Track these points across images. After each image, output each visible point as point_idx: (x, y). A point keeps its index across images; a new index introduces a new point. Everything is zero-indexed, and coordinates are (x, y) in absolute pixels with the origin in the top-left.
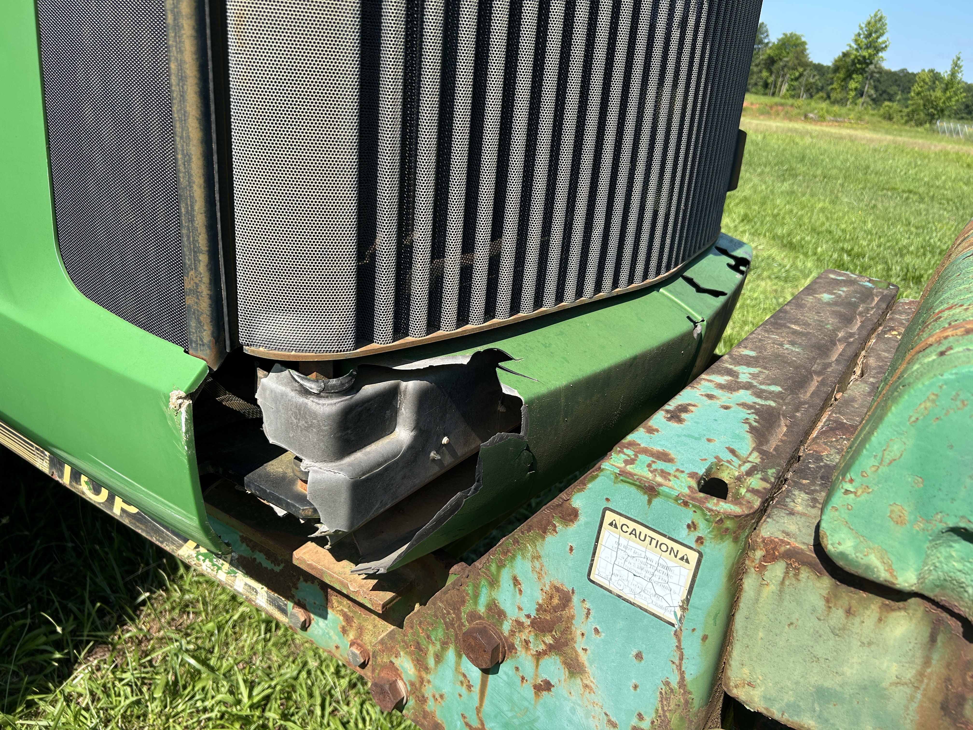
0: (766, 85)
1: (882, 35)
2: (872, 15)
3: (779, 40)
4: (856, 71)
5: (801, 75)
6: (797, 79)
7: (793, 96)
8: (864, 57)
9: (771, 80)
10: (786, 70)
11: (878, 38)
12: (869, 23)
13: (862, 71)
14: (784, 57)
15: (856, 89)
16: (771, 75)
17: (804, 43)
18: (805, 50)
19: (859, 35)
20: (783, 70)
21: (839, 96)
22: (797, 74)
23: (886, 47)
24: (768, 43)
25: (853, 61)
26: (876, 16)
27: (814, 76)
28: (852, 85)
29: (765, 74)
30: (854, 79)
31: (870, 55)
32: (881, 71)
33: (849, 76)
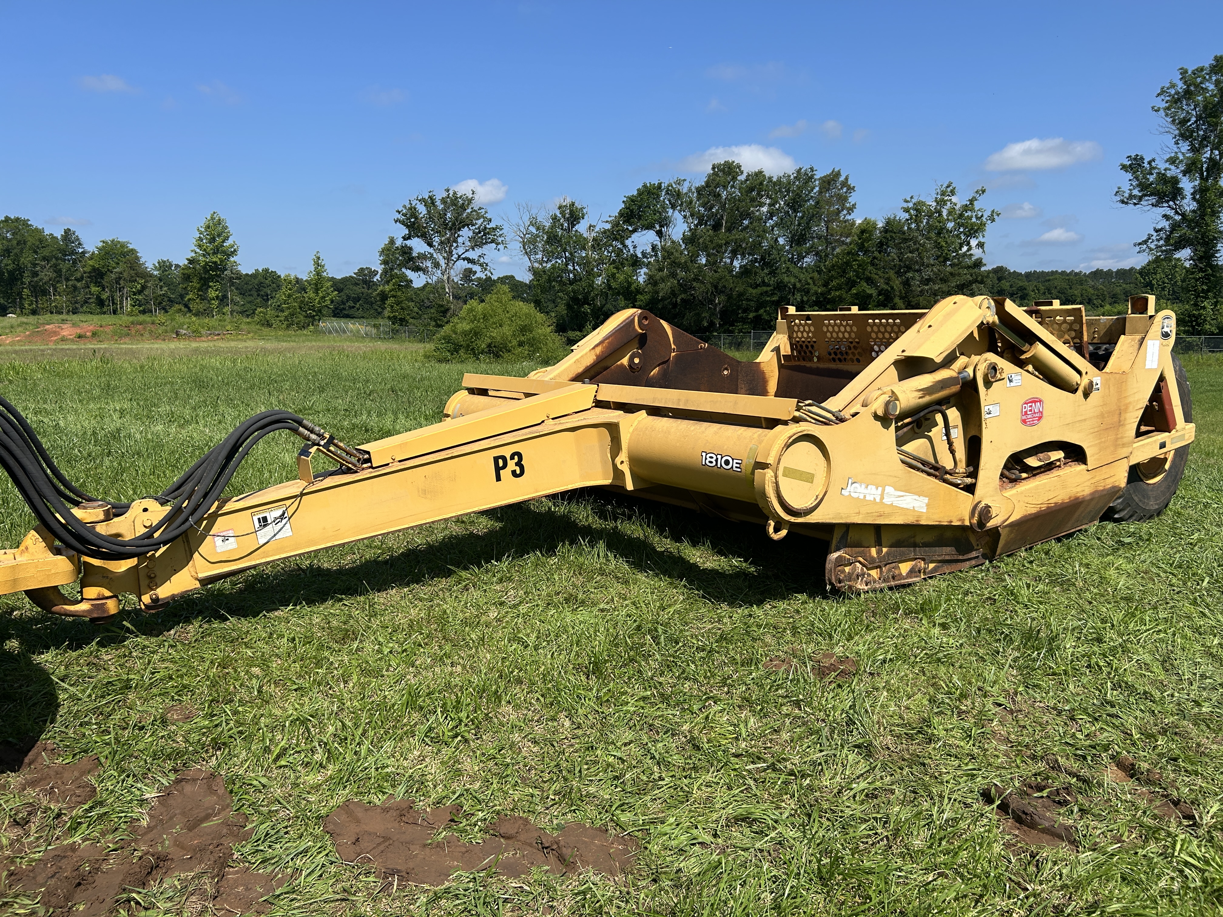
0: (101, 303)
1: (227, 238)
2: (209, 218)
3: (100, 249)
4: (212, 278)
5: (144, 287)
6: (140, 292)
7: (144, 312)
8: (215, 263)
9: (104, 296)
10: (122, 282)
11: (223, 242)
12: (208, 227)
13: (217, 278)
14: (114, 268)
15: (217, 297)
16: (104, 289)
17: (133, 251)
18: (138, 258)
19: (201, 239)
20: (117, 283)
21: (201, 307)
22: (139, 286)
23: (235, 250)
24: (84, 253)
25: (204, 267)
26: (212, 219)
27: (161, 287)
28: (212, 293)
29: (94, 289)
30: (210, 287)
31: (222, 261)
32: (239, 276)
33: (205, 284)
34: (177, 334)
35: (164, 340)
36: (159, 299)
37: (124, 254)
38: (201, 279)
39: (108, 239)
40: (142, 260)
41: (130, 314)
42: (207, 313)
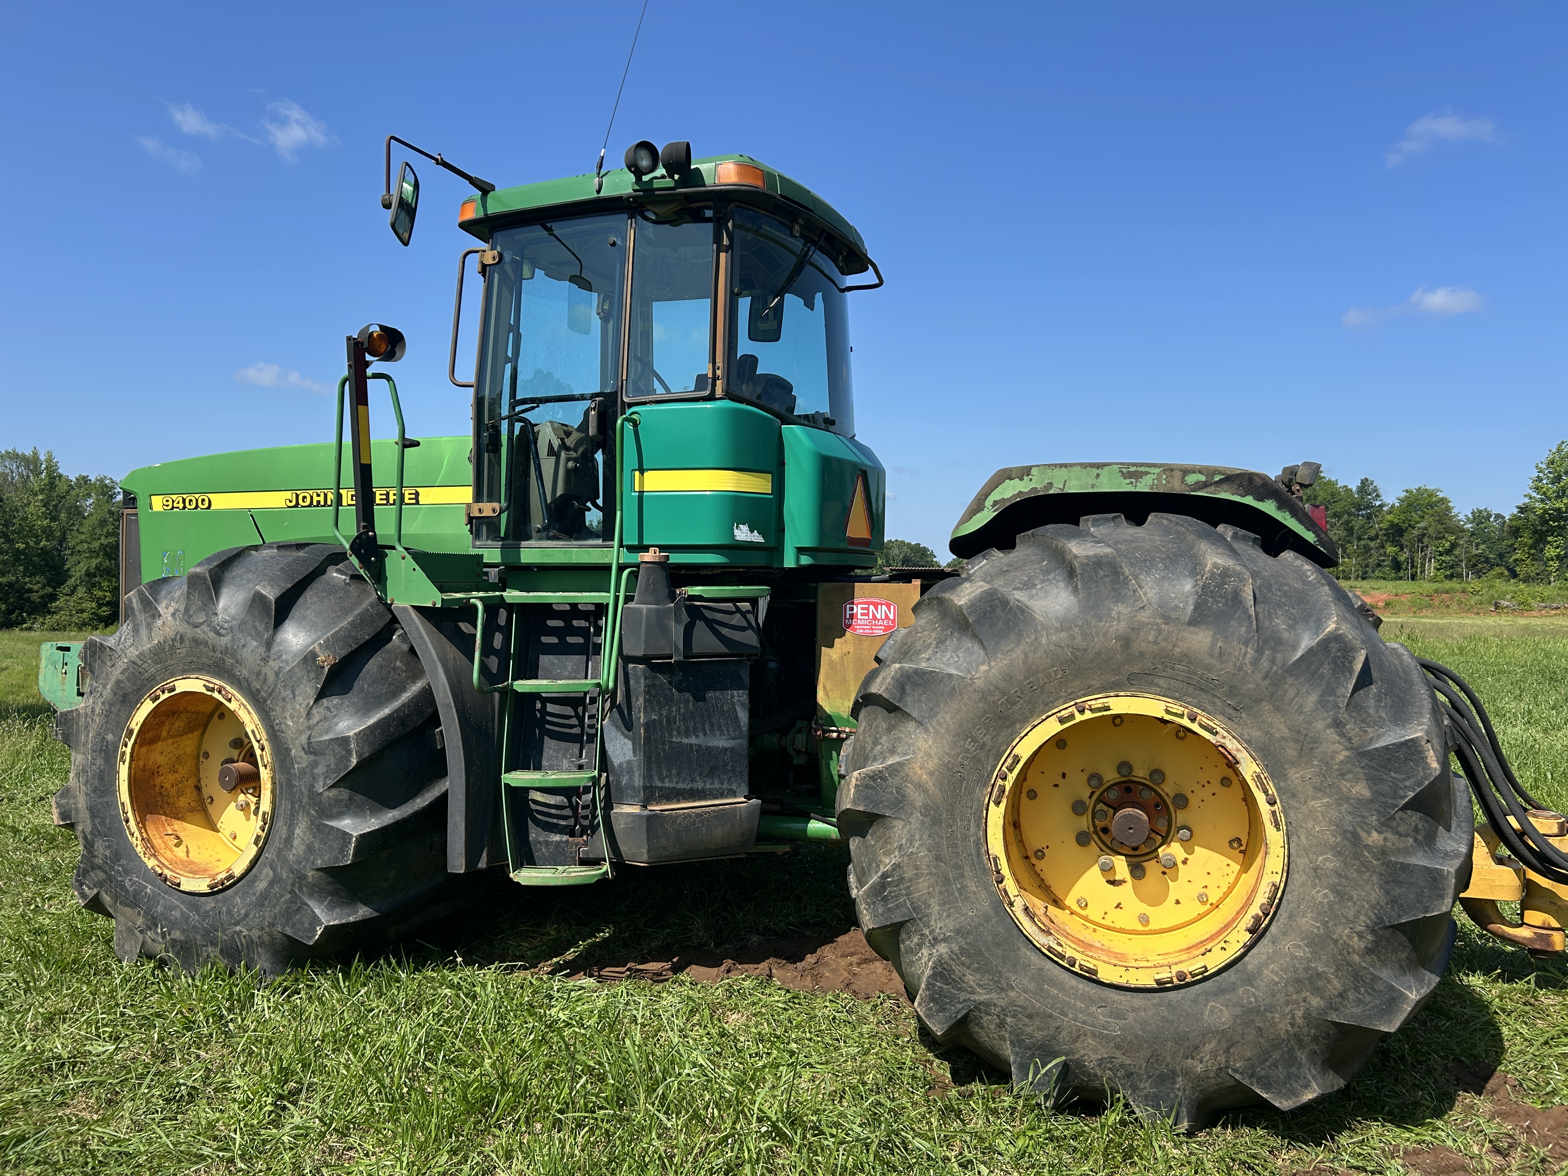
34: (1497, 606)
35: (1478, 614)
36: (1474, 560)
37: (1431, 505)
38: (1535, 532)
39: (1413, 487)
40: (1454, 512)
41: (1433, 580)
42: (1542, 578)
